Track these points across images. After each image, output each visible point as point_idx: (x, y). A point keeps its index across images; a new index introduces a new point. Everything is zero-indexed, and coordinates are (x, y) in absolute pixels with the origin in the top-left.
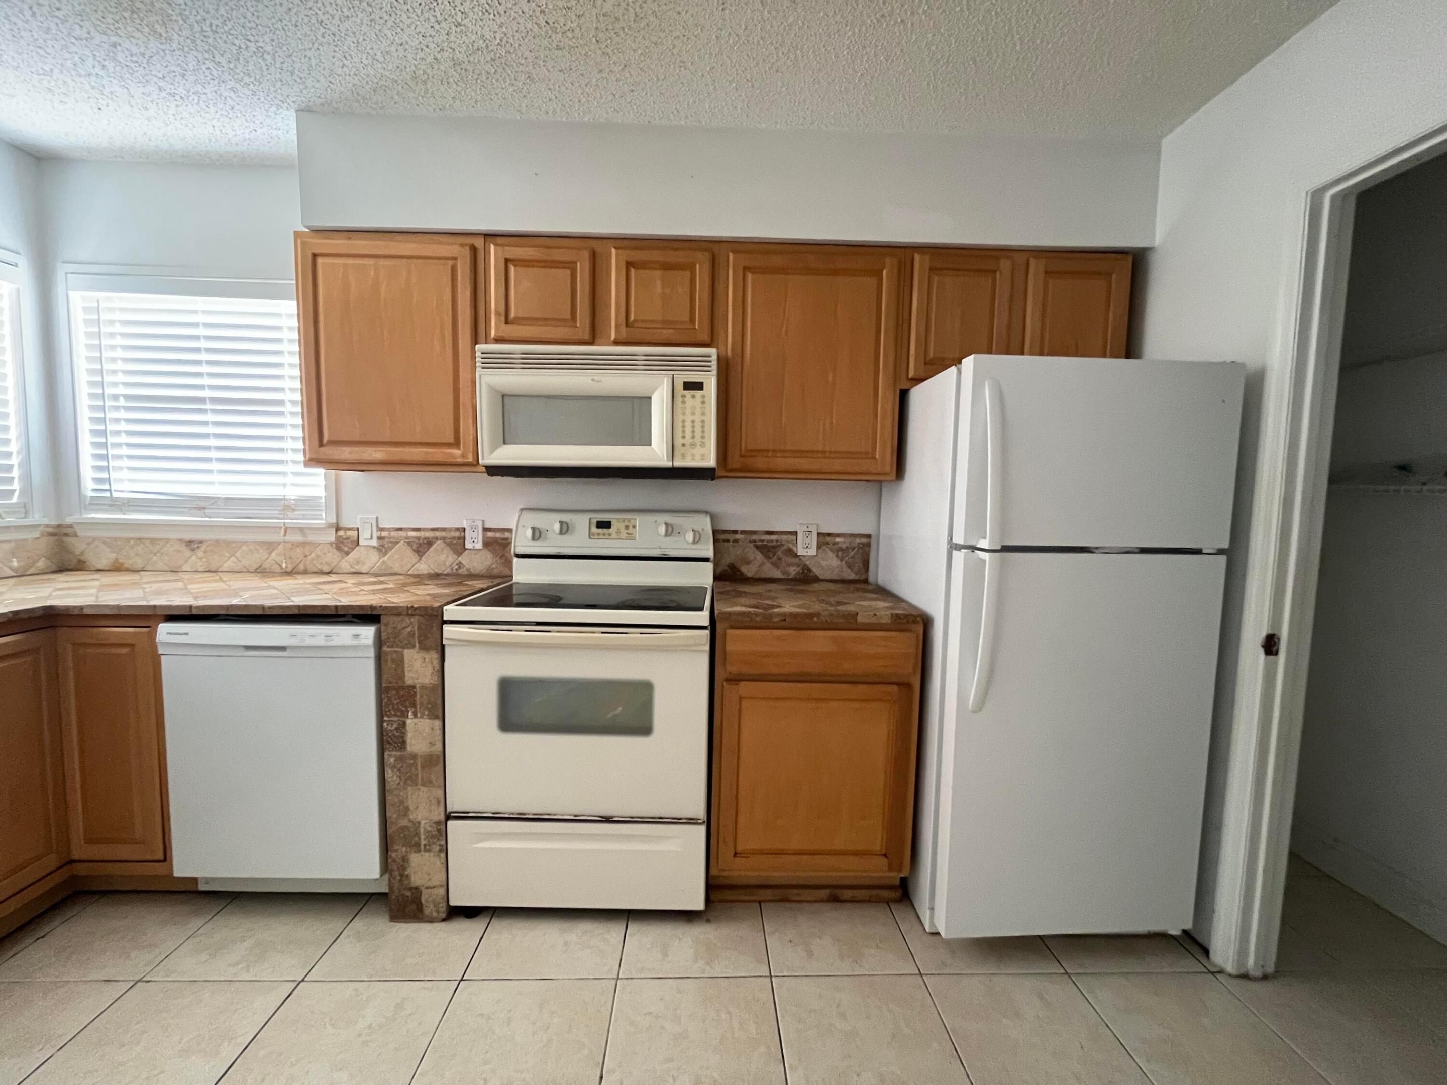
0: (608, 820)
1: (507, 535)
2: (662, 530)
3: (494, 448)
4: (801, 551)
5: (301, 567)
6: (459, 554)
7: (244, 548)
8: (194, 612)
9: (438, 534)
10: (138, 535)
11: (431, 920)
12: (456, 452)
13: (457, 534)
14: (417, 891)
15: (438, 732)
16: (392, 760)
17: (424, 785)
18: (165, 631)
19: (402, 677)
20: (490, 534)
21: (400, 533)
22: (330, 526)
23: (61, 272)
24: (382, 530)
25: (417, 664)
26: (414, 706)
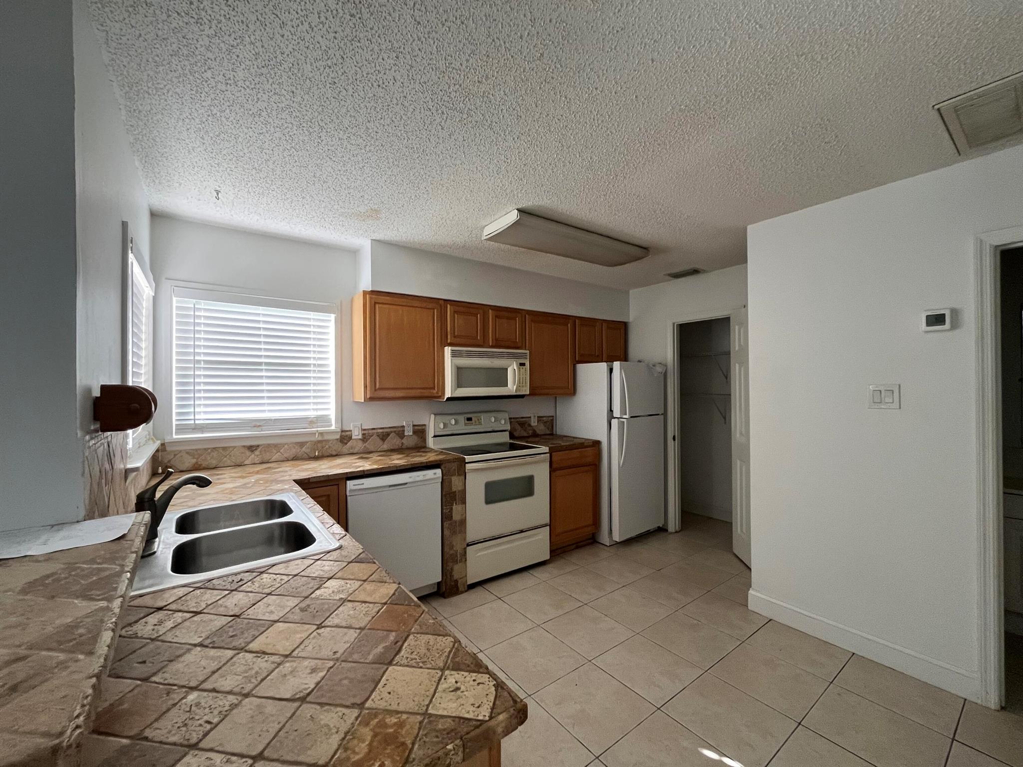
0: (522, 531)
1: (423, 427)
2: (493, 420)
3: (455, 390)
4: (532, 424)
6: (402, 439)
7: (286, 446)
8: (366, 473)
9: (392, 430)
11: (462, 592)
12: (434, 391)
13: (401, 429)
14: (456, 581)
15: (464, 508)
16: (447, 525)
17: (460, 533)
18: (351, 484)
19: (451, 489)
20: (416, 428)
21: (374, 431)
22: (338, 430)
24: (365, 430)
25: (456, 482)
26: (456, 500)
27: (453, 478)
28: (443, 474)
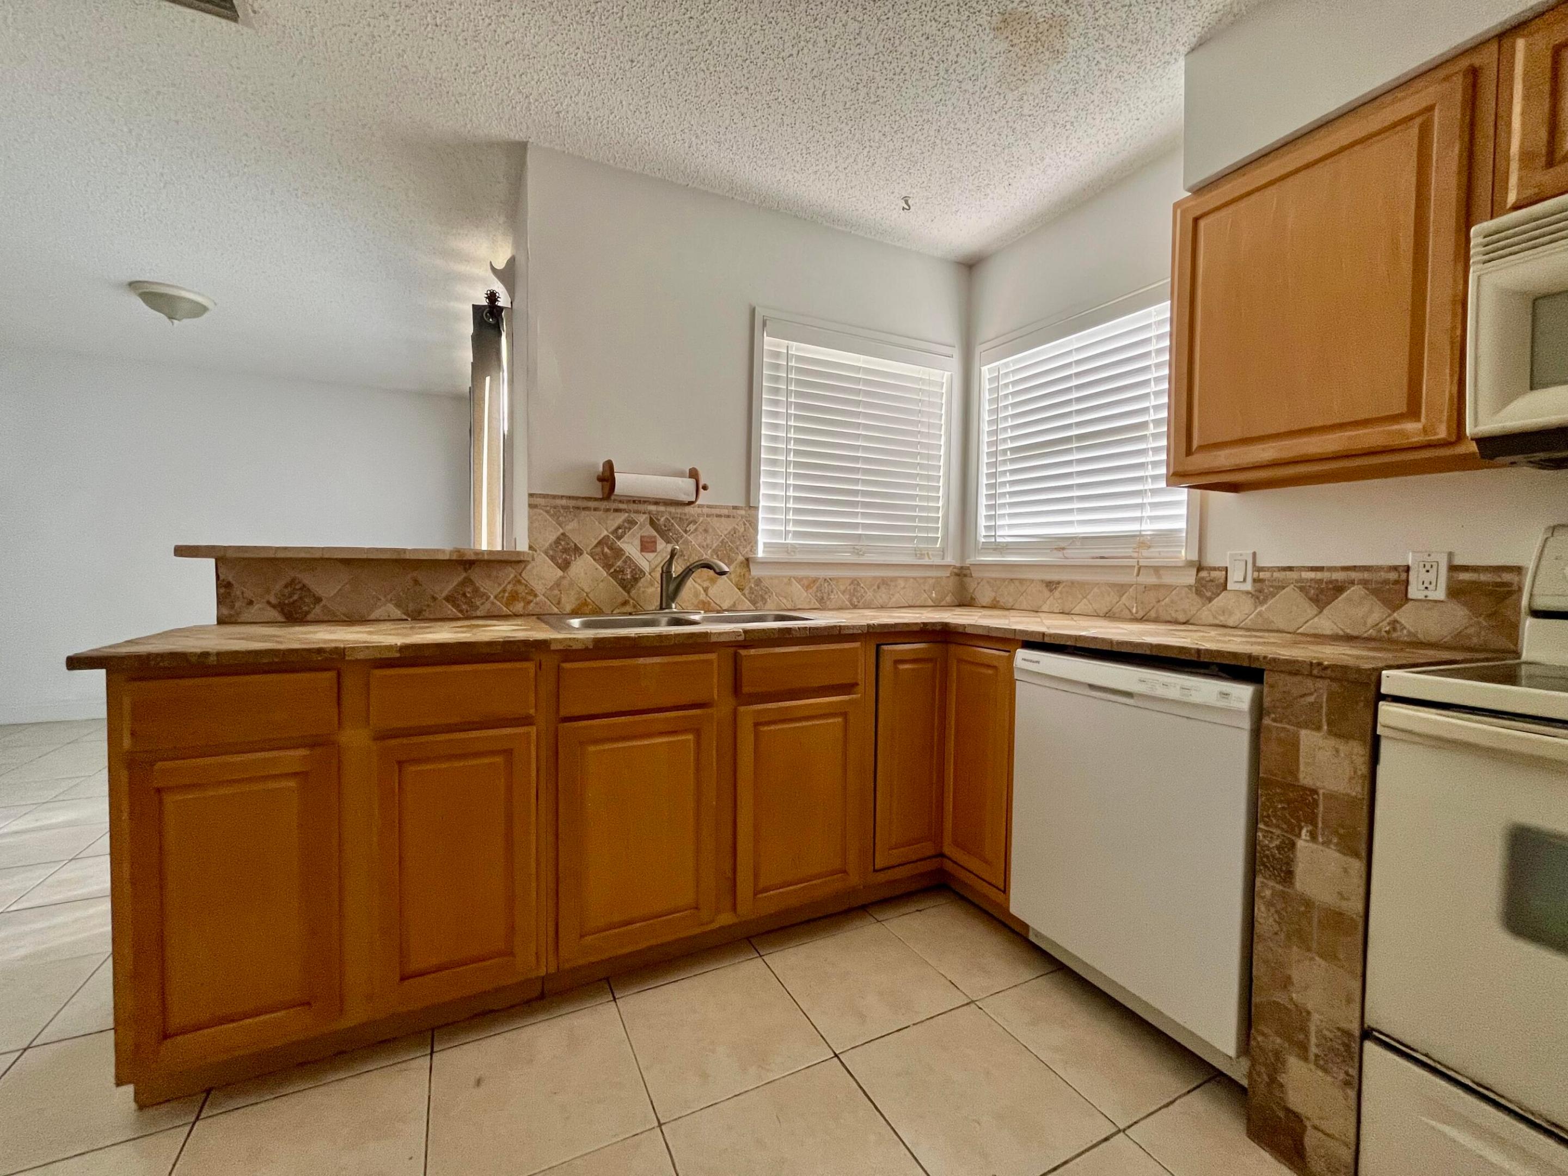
3: (1505, 398)
5: (1153, 614)
6: (1396, 608)
7: (1097, 590)
9: (1354, 575)
10: (1013, 576)
12: (1411, 427)
13: (1393, 576)
15: (1357, 882)
16: (1268, 893)
18: (1023, 659)
19: (1294, 772)
20: (1464, 575)
21: (1289, 574)
22: (1190, 564)
23: (979, 349)
24: (1260, 569)
25: (1324, 756)
26: (1313, 821)
27: (1307, 738)
28: (1259, 710)
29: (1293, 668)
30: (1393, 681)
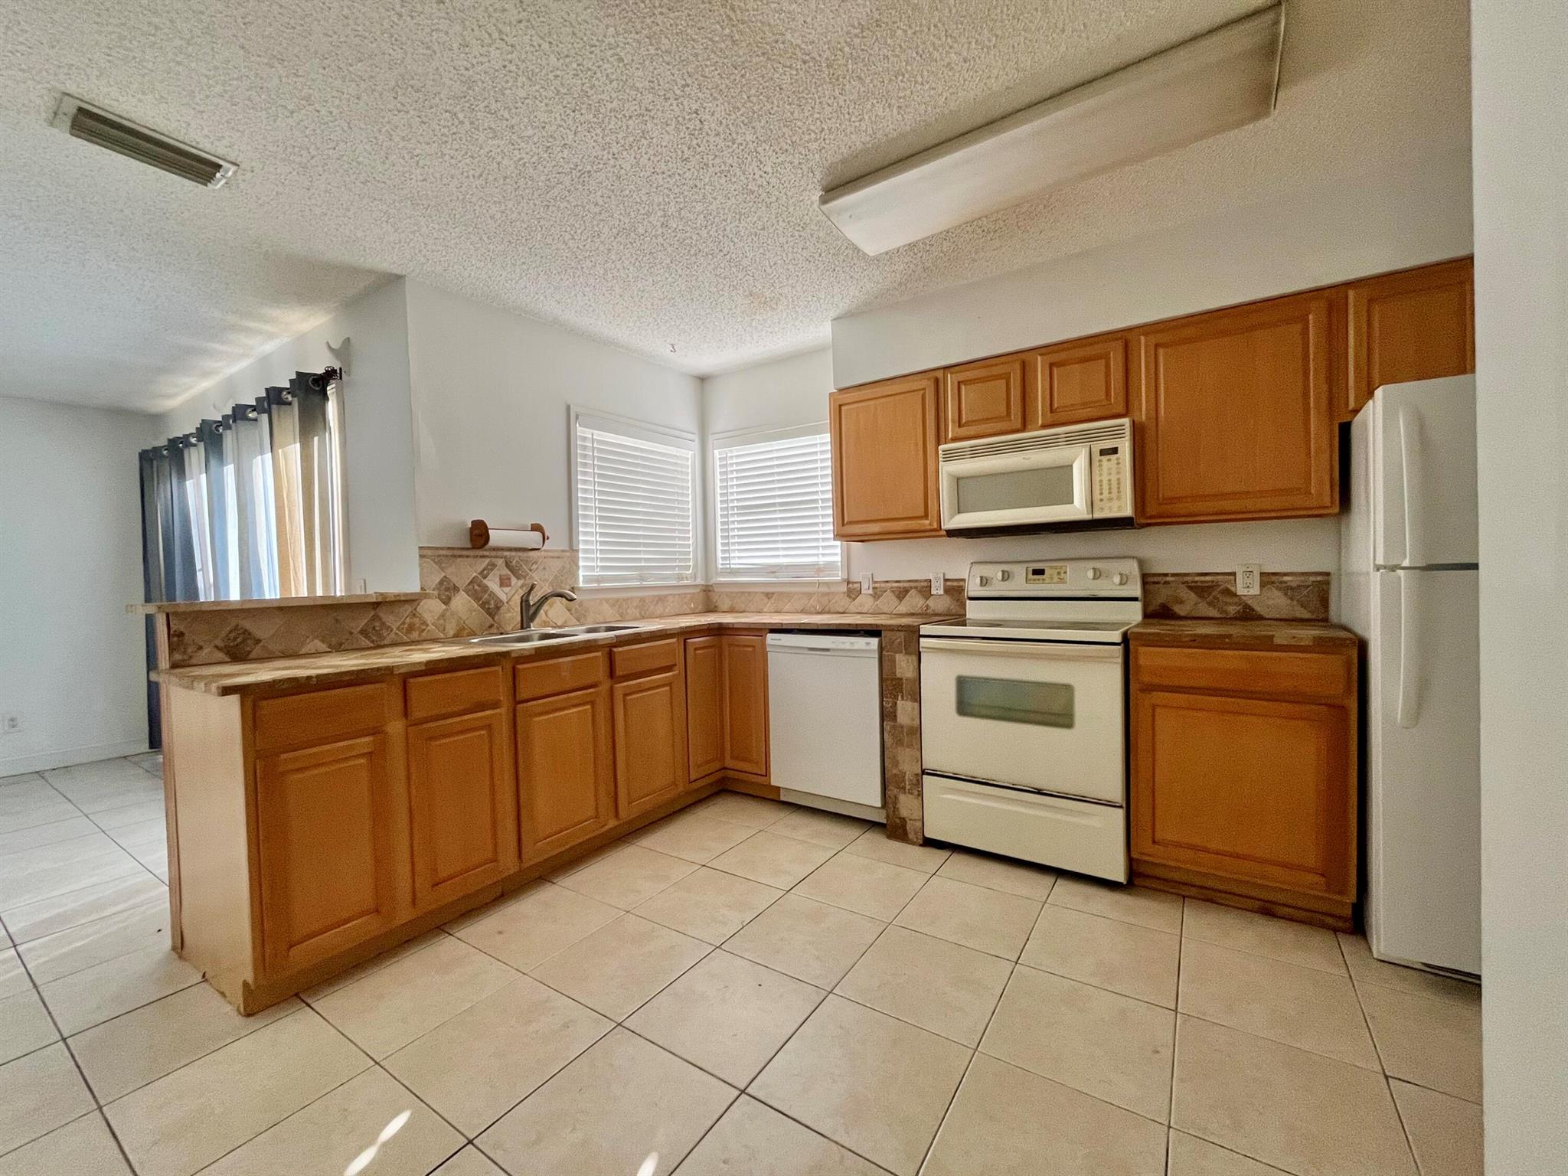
0: (1039, 792)
1: (961, 583)
2: (1090, 574)
3: (952, 516)
4: (1241, 590)
5: (827, 609)
6: (927, 599)
8: (784, 627)
9: (912, 584)
10: (742, 590)
11: (913, 843)
12: (927, 522)
13: (926, 584)
14: (903, 820)
15: (917, 712)
16: (889, 728)
17: (908, 747)
18: (771, 638)
19: (895, 673)
20: (948, 583)
21: (887, 584)
22: (844, 580)
23: (711, 438)
24: (876, 582)
25: (904, 664)
26: (902, 692)
27: (898, 657)
28: (881, 648)
29: (891, 628)
30: (925, 629)
